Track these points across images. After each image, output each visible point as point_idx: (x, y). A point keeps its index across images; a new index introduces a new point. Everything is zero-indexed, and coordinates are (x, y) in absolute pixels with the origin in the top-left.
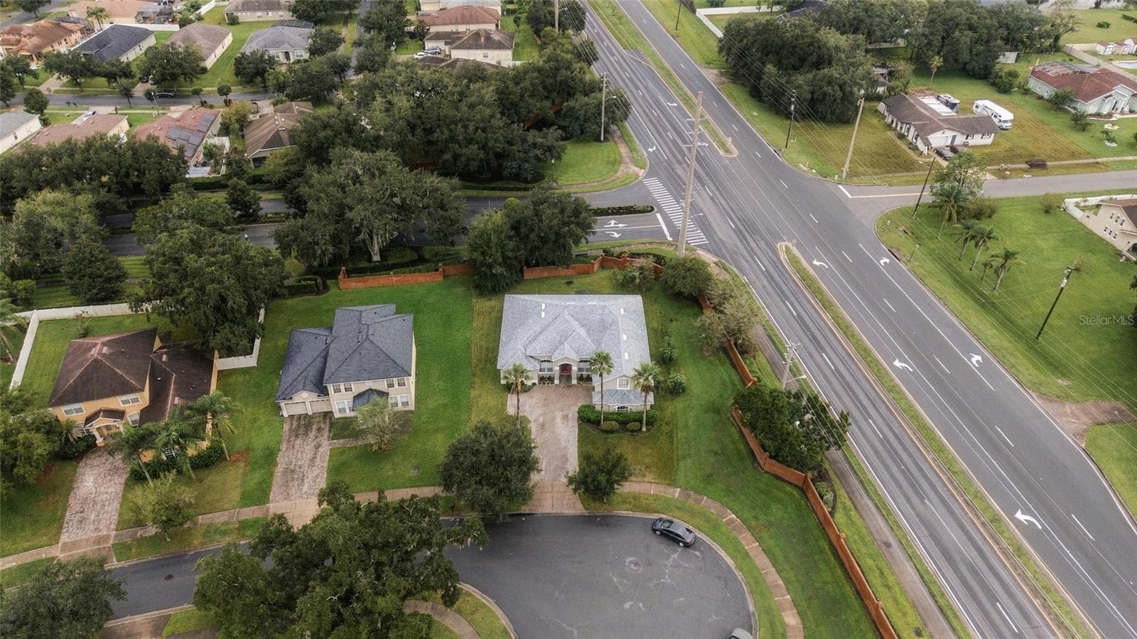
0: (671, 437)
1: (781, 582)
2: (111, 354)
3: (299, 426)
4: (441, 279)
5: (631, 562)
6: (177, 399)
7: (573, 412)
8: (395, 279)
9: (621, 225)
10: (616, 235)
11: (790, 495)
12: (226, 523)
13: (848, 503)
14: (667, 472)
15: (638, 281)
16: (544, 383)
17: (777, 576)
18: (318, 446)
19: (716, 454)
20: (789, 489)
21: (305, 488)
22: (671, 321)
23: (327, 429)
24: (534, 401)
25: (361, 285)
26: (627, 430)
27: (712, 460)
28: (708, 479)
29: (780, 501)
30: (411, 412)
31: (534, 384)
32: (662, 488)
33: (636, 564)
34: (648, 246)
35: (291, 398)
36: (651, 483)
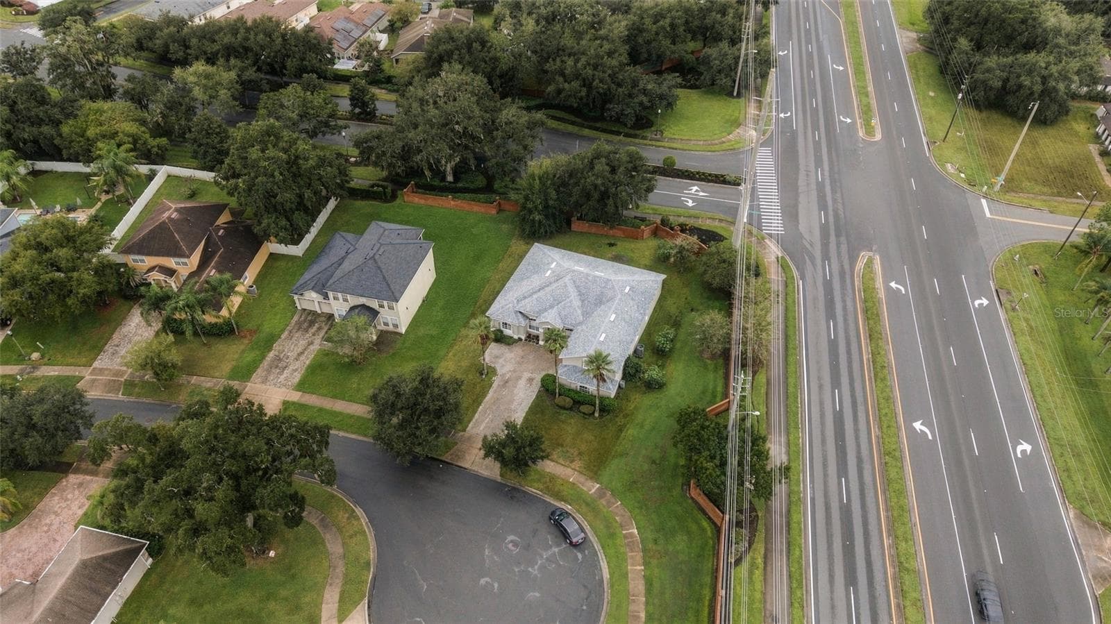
0: (621, 431)
1: (643, 615)
2: (178, 220)
3: (305, 321)
4: (494, 212)
5: (512, 541)
6: (214, 271)
7: (538, 378)
8: (452, 203)
9: (702, 194)
10: (690, 204)
11: (703, 530)
12: (209, 389)
13: (760, 561)
14: (595, 467)
15: (672, 260)
16: (530, 341)
17: (643, 607)
18: (311, 343)
19: (654, 462)
20: (705, 524)
21: (282, 378)
22: (692, 310)
23: (325, 331)
24: (512, 355)
25: (422, 202)
26: (580, 412)
27: (646, 467)
28: (632, 486)
29: (689, 533)
30: (400, 334)
31: (520, 339)
32: (582, 479)
33: (515, 544)
34: (717, 223)
35: (302, 294)
36: (575, 470)
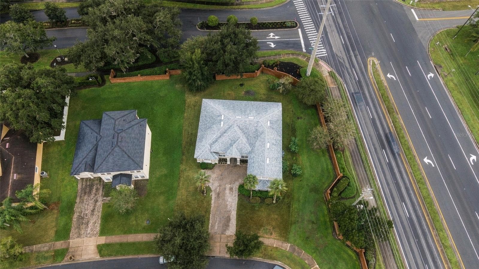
0: (289, 207)
3: (86, 186)
4: (168, 78)
7: (236, 186)
8: (141, 78)
9: (276, 37)
10: (273, 46)
11: (350, 256)
12: (47, 252)
14: (284, 234)
16: (221, 163)
18: (96, 201)
19: (313, 223)
21: (89, 230)
22: (298, 118)
23: (101, 189)
24: (215, 175)
25: (122, 81)
27: (310, 227)
28: (307, 240)
29: (344, 260)
30: (147, 180)
31: (216, 164)
32: (280, 243)
34: (291, 57)
35: (79, 174)
36: (275, 239)
